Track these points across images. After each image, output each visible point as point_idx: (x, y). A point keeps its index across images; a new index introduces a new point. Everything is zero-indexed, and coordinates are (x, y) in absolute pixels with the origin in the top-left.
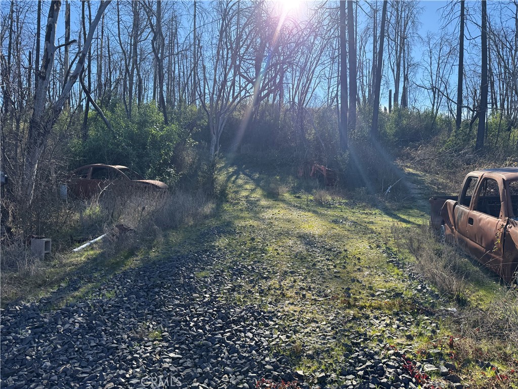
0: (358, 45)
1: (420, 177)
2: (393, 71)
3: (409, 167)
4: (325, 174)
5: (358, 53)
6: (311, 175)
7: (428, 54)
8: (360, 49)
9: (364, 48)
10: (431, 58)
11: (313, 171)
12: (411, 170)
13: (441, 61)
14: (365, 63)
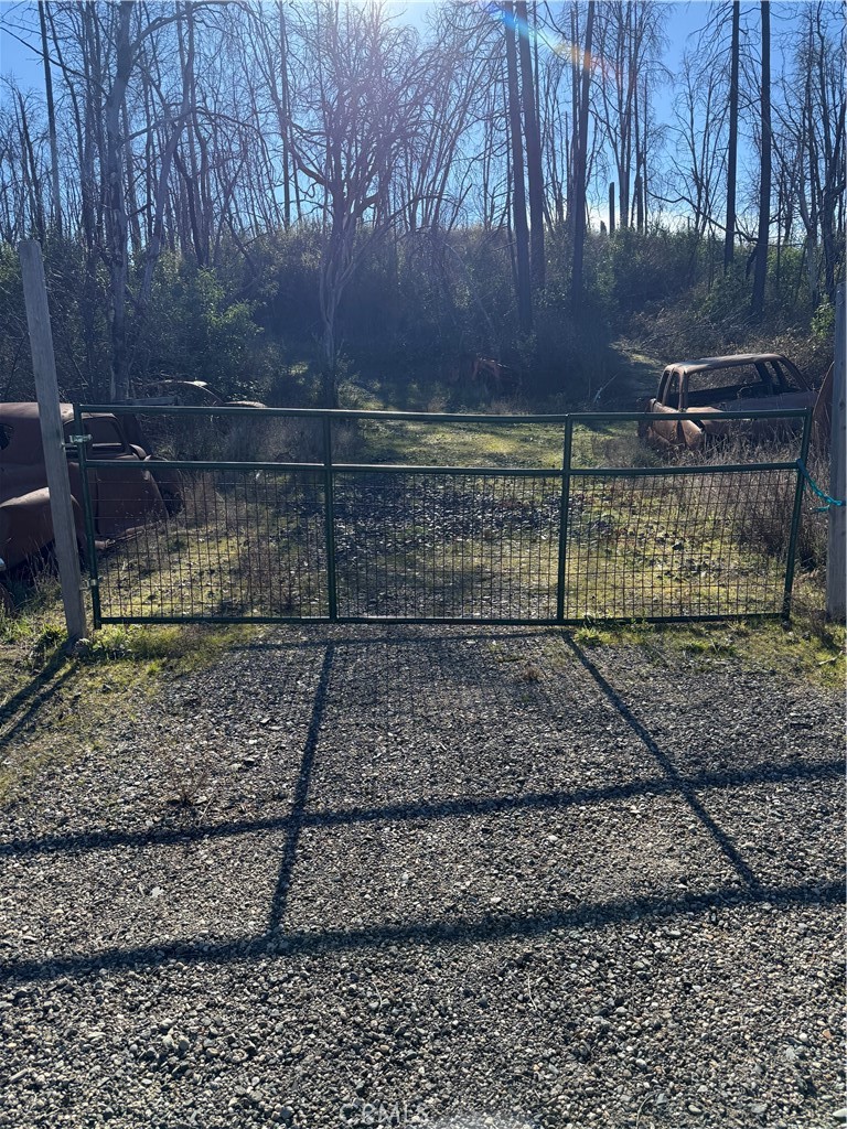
0: (541, 83)
1: (653, 369)
2: (615, 145)
3: (638, 353)
4: (497, 375)
5: (542, 102)
6: (473, 379)
7: (685, 101)
8: (547, 94)
9: (555, 92)
10: (692, 110)
11: (476, 370)
12: (641, 358)
13: (711, 117)
14: (557, 124)
